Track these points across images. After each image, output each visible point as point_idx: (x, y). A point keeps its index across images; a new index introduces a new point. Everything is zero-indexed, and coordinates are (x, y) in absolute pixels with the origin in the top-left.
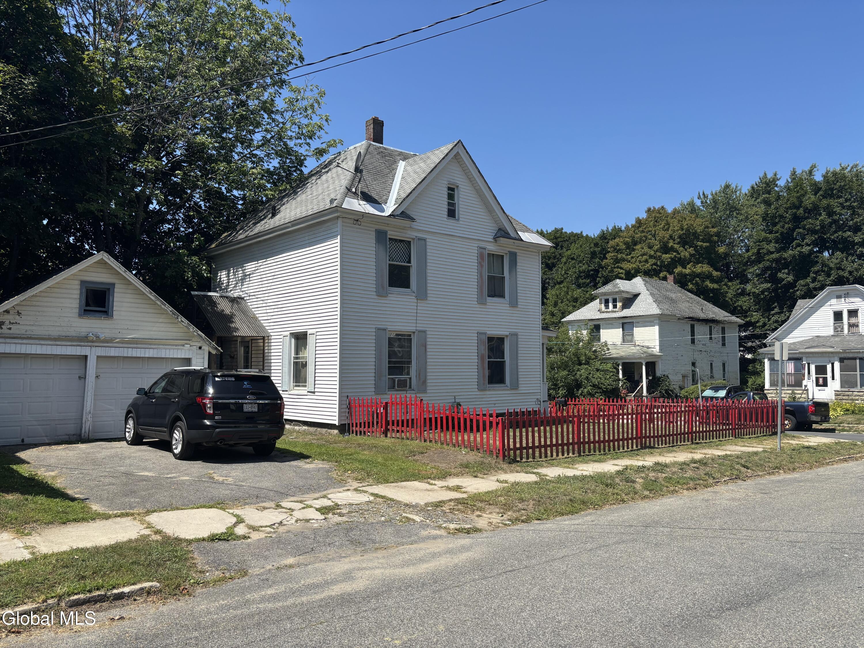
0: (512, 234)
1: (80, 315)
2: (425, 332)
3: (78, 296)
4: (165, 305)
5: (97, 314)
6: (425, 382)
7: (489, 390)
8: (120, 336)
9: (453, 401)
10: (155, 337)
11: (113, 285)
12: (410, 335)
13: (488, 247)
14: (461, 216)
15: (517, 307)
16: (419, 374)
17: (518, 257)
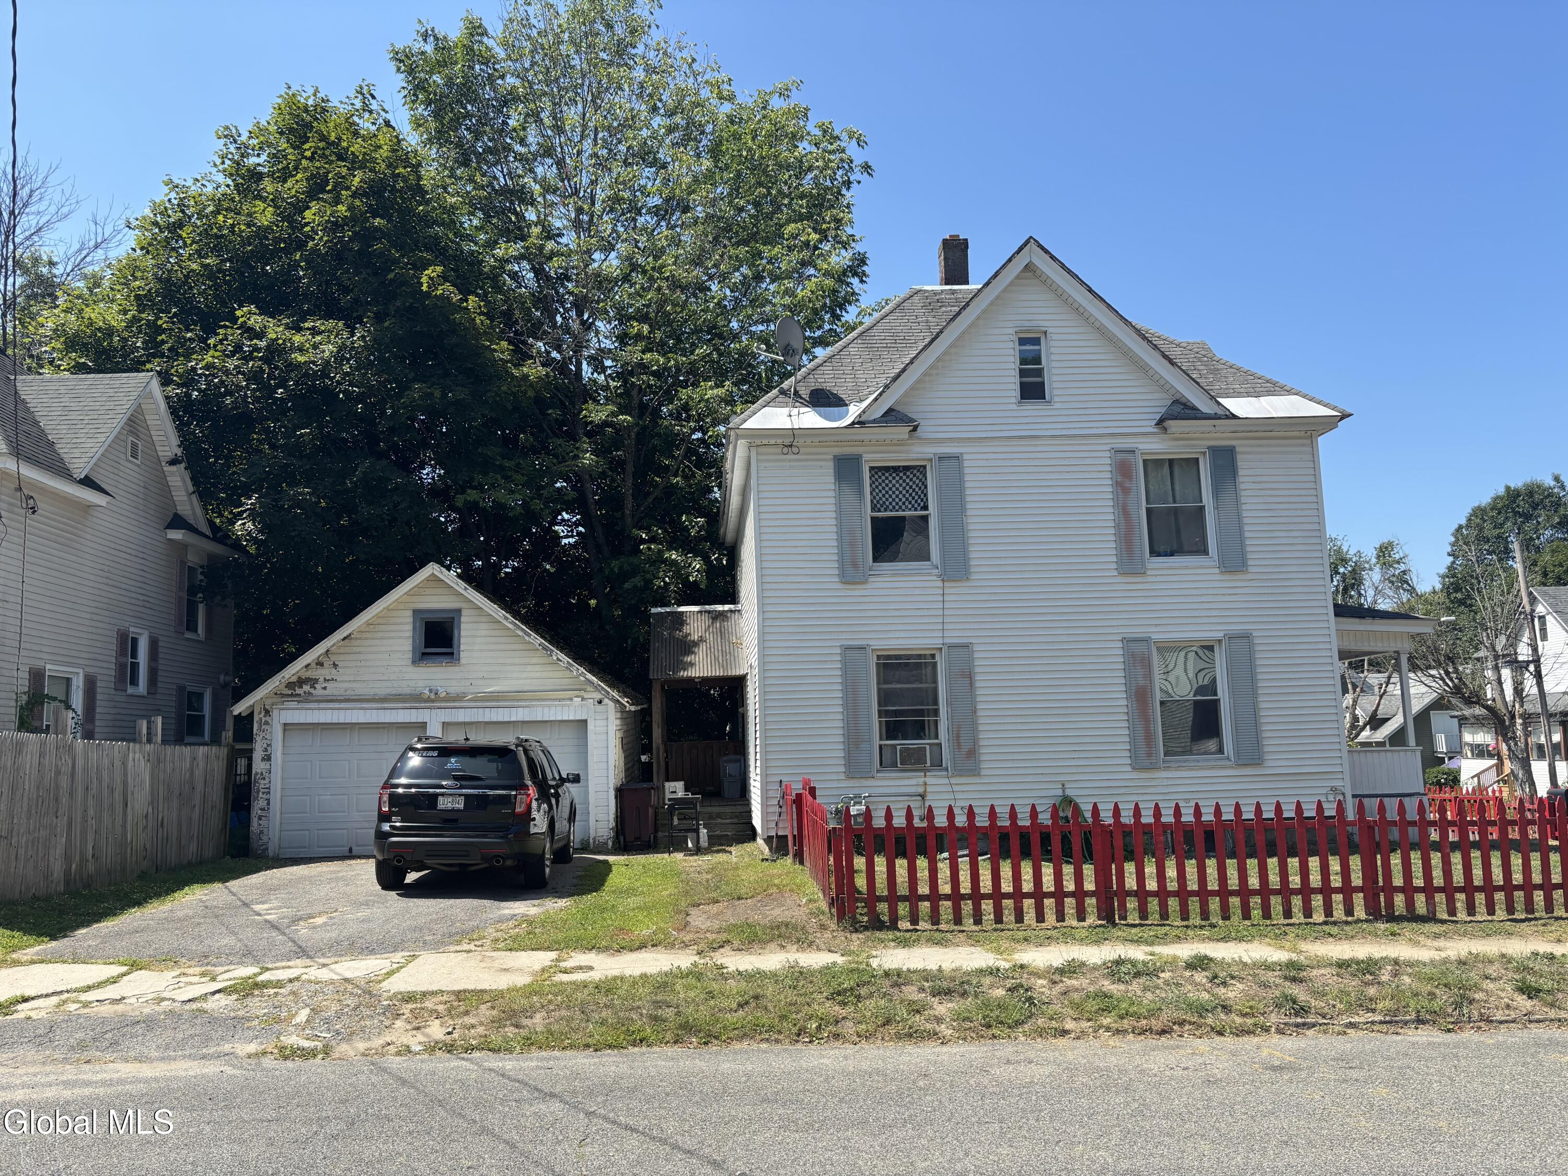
0: (1205, 406)
1: (414, 662)
2: (966, 646)
3: (410, 634)
4: (529, 635)
5: (441, 658)
6: (972, 753)
7: (1167, 769)
8: (473, 689)
9: (1060, 792)
10: (526, 688)
11: (459, 611)
12: (933, 656)
13: (1140, 446)
14: (1055, 392)
15: (1246, 572)
16: (958, 737)
17: (1239, 457)
